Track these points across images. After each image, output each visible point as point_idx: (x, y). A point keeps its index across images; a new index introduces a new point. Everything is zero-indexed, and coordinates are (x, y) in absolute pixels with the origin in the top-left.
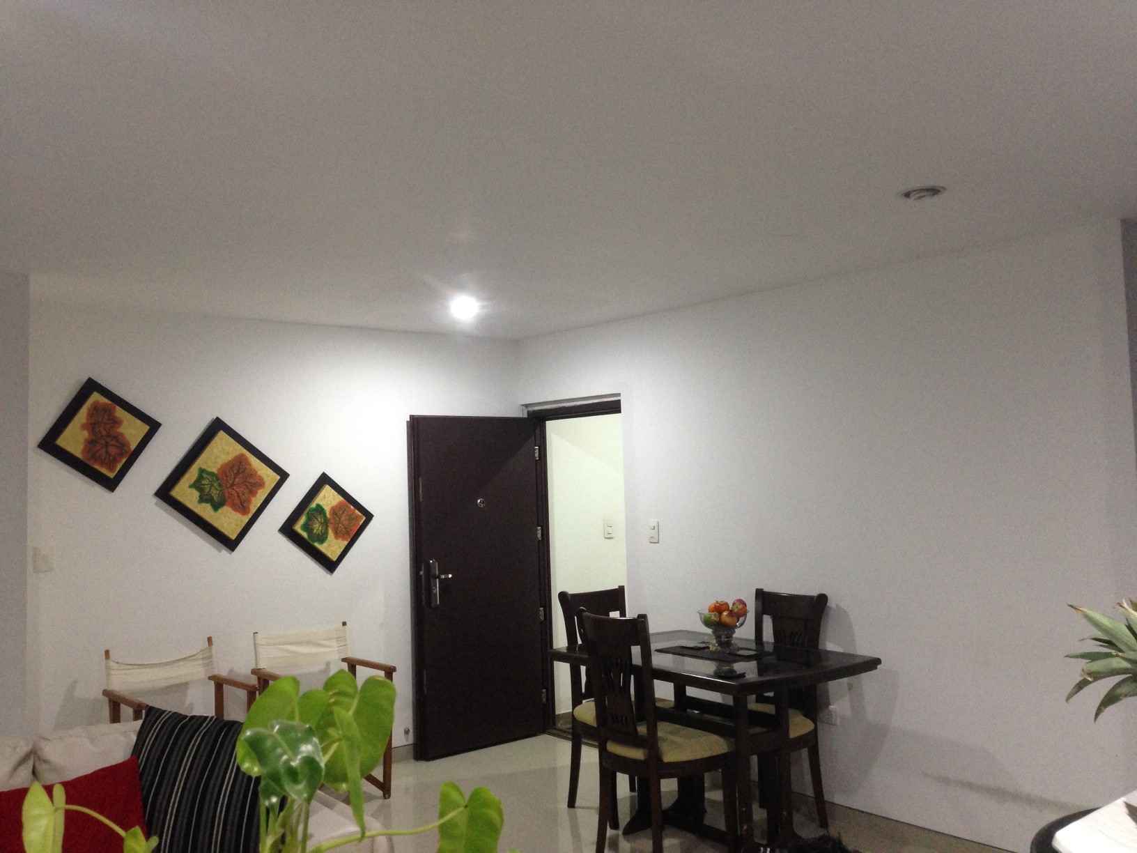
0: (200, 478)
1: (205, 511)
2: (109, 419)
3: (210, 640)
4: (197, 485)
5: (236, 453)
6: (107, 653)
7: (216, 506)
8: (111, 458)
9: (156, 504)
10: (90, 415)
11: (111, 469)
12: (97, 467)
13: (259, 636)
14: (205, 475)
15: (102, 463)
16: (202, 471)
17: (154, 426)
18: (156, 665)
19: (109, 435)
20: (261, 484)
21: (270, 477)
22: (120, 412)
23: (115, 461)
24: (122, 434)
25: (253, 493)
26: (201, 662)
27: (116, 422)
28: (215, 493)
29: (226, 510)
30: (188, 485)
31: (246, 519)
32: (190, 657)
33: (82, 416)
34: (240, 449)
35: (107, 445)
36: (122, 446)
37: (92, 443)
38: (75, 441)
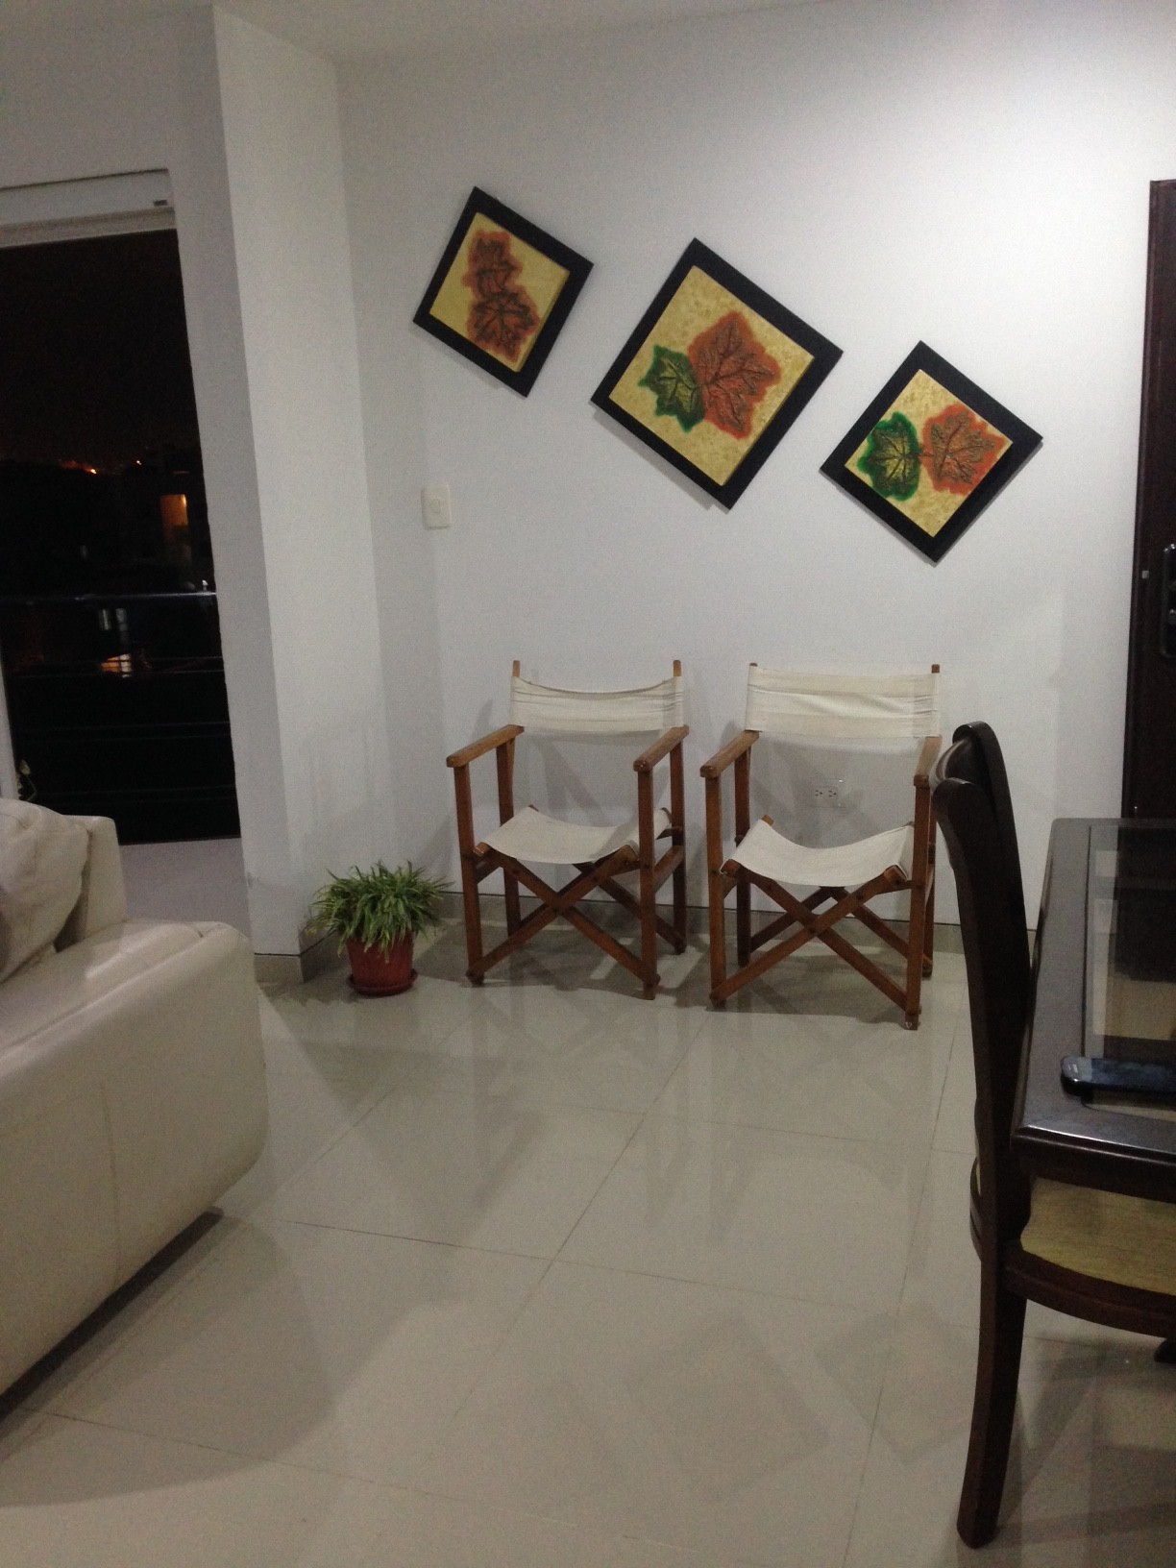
0: (658, 367)
1: (667, 429)
2: (501, 264)
3: (677, 665)
4: (653, 380)
5: (723, 313)
6: (516, 664)
7: (688, 421)
8: (510, 335)
9: (595, 417)
10: (474, 259)
11: (512, 353)
12: (491, 352)
13: (758, 670)
14: (666, 361)
15: (499, 344)
16: (660, 352)
17: (577, 270)
18: (593, 696)
19: (503, 293)
20: (770, 373)
21: (793, 360)
22: (519, 249)
23: (517, 338)
24: (521, 290)
25: (757, 394)
26: (660, 702)
27: (511, 268)
28: (685, 394)
29: (705, 427)
30: (637, 380)
31: (744, 446)
32: (644, 690)
33: (461, 264)
34: (729, 302)
35: (502, 311)
36: (525, 311)
37: (479, 309)
38: (456, 307)
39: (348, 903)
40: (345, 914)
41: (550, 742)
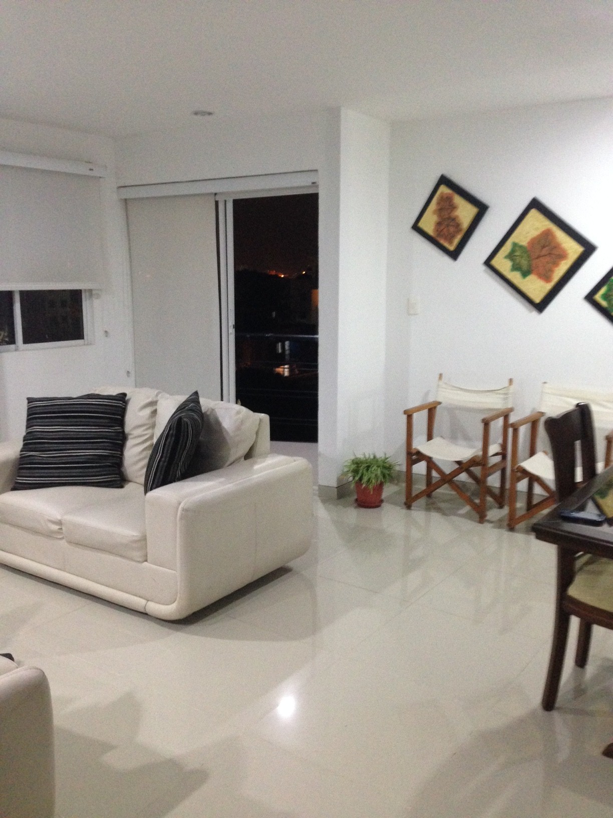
0: (513, 251)
1: (515, 277)
2: (450, 206)
3: (511, 381)
4: (511, 256)
5: (543, 229)
6: (441, 375)
7: (525, 274)
8: (451, 235)
9: (484, 270)
10: (438, 204)
11: (451, 242)
12: (442, 242)
13: (546, 385)
14: (517, 248)
15: (446, 239)
16: (515, 245)
17: (482, 209)
19: (449, 218)
20: (562, 256)
21: (574, 249)
22: (458, 200)
23: (453, 237)
24: (457, 217)
25: (556, 264)
26: (502, 396)
27: (453, 207)
28: (524, 263)
29: (532, 278)
30: (504, 256)
31: (549, 286)
32: (495, 390)
33: (433, 205)
34: (547, 224)
35: (448, 226)
36: (458, 226)
37: (439, 224)
38: (429, 224)
39: (358, 467)
40: (355, 472)
41: (452, 410)
